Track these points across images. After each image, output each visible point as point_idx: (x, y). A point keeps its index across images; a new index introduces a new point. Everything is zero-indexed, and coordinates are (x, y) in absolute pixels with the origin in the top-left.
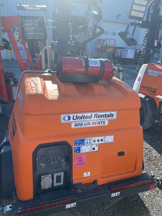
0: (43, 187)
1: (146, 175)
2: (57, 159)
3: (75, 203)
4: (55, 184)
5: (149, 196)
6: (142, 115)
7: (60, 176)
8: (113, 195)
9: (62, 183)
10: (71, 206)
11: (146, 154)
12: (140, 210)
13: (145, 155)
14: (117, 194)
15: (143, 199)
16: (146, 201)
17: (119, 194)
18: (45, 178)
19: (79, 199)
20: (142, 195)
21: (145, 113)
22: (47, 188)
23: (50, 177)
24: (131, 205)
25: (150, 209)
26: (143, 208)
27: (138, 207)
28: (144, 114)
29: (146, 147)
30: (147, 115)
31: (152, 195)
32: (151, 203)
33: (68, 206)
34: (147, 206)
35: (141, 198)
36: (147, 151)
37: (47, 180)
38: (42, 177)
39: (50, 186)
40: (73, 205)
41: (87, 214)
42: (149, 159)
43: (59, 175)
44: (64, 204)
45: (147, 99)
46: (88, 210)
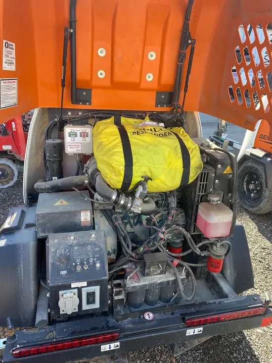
0: (63, 311)
1: (255, 298)
2: (88, 263)
3: (118, 344)
4: (85, 307)
5: (262, 335)
6: (258, 188)
7: (94, 293)
8: (190, 332)
9: (97, 305)
10: (110, 348)
11: (262, 258)
12: (244, 359)
13: (259, 259)
14: (197, 330)
15: (251, 340)
16: (257, 344)
17: (201, 331)
18: (65, 296)
19: (126, 336)
20: (249, 333)
21: (265, 184)
22: (69, 313)
23: (74, 294)
24: (227, 350)
25: (262, 359)
26: (249, 358)
27: (240, 354)
28: (262, 187)
29: (263, 246)
30: (267, 187)
31: (269, 334)
32: (265, 348)
33: (105, 348)
34: (256, 353)
35: (248, 338)
36: (264, 253)
37: (70, 299)
38: (61, 293)
39: (75, 309)
40: (113, 346)
41: (146, 361)
42: (268, 268)
43: (92, 291)
44: (97, 343)
45: (269, 159)
46: (147, 354)
